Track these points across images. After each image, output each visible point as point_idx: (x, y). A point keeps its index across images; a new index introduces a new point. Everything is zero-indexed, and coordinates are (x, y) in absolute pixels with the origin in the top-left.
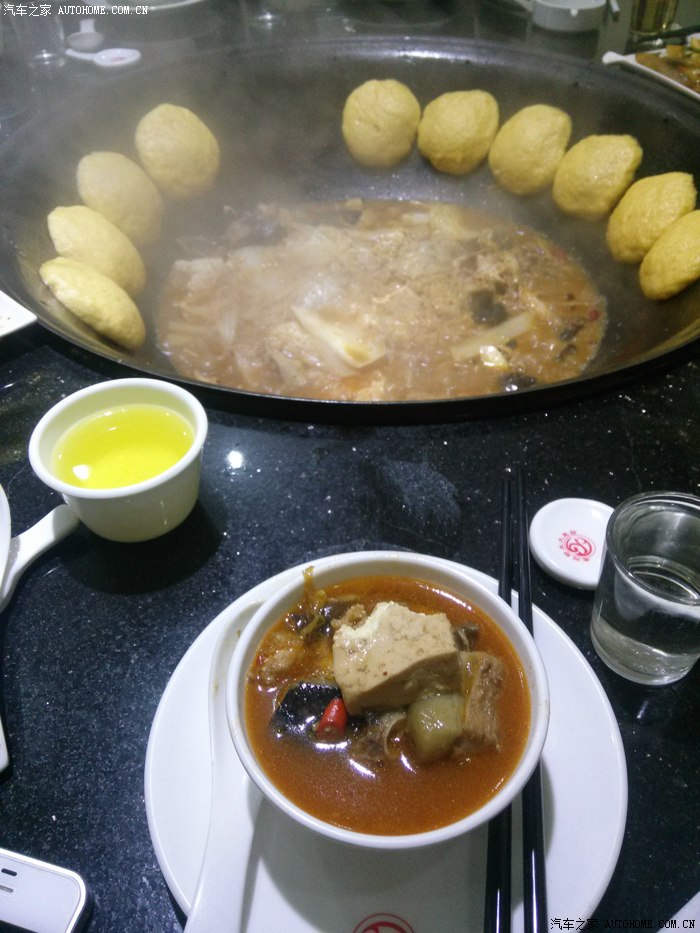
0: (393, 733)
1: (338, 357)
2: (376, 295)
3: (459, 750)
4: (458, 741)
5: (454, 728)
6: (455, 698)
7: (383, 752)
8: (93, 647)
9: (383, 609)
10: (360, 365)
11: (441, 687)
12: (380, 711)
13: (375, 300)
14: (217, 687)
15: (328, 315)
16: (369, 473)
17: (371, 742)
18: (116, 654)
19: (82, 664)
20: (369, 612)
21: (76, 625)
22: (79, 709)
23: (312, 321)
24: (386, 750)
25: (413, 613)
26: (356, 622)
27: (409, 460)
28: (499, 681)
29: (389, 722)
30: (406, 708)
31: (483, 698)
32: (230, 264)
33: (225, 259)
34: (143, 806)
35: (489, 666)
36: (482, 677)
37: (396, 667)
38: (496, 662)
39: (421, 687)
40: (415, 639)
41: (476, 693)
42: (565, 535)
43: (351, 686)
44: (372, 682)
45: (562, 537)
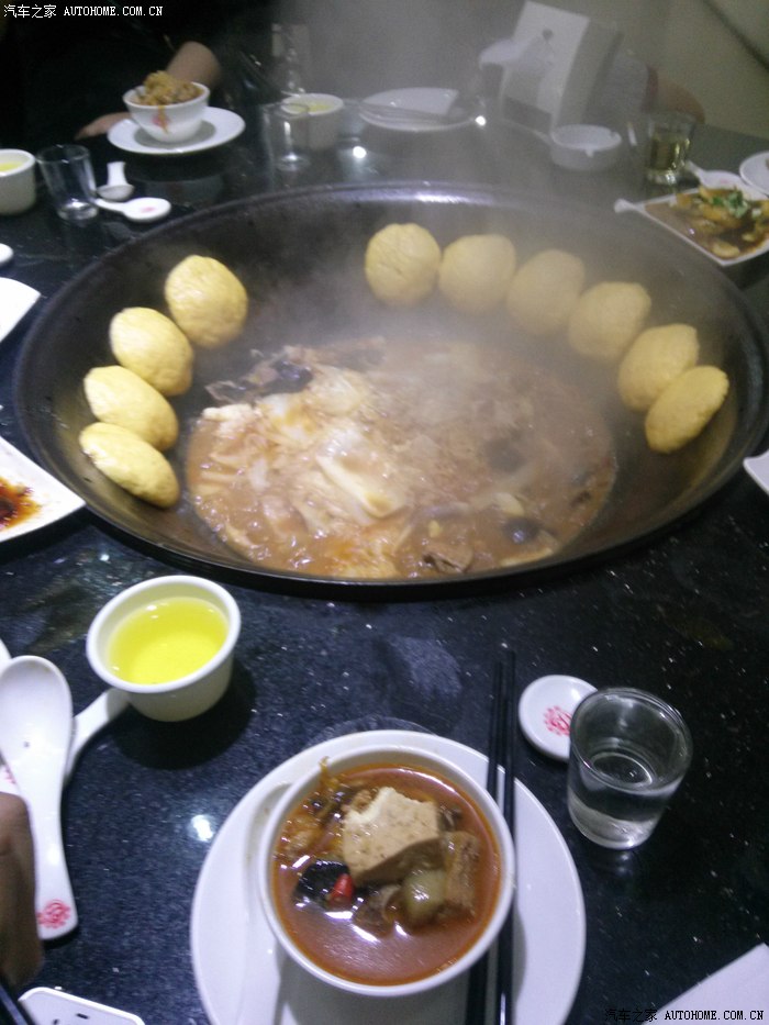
0: (391, 902)
1: (360, 505)
2: (398, 442)
3: (442, 916)
4: (441, 908)
5: (438, 899)
6: (440, 875)
7: (382, 919)
8: (143, 819)
9: (386, 794)
10: (381, 514)
11: (427, 865)
12: (380, 885)
13: (396, 448)
14: (250, 858)
15: (351, 464)
16: (382, 651)
17: (373, 910)
18: (162, 825)
19: (135, 834)
20: (374, 796)
21: (127, 798)
22: (134, 874)
23: (337, 471)
24: (384, 916)
25: (409, 800)
26: (362, 807)
27: (416, 636)
28: (477, 857)
29: (388, 892)
30: (400, 881)
31: (462, 872)
32: (258, 412)
33: (253, 405)
34: (189, 958)
35: (469, 844)
36: (463, 854)
37: (392, 848)
38: (475, 840)
39: (412, 865)
40: (408, 825)
41: (457, 868)
42: (550, 710)
43: (356, 865)
44: (372, 862)
45: (547, 712)
